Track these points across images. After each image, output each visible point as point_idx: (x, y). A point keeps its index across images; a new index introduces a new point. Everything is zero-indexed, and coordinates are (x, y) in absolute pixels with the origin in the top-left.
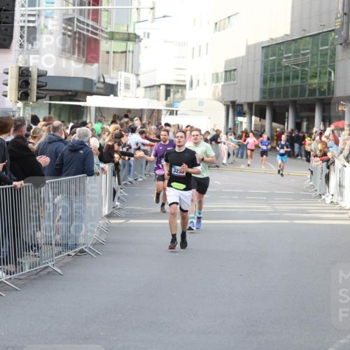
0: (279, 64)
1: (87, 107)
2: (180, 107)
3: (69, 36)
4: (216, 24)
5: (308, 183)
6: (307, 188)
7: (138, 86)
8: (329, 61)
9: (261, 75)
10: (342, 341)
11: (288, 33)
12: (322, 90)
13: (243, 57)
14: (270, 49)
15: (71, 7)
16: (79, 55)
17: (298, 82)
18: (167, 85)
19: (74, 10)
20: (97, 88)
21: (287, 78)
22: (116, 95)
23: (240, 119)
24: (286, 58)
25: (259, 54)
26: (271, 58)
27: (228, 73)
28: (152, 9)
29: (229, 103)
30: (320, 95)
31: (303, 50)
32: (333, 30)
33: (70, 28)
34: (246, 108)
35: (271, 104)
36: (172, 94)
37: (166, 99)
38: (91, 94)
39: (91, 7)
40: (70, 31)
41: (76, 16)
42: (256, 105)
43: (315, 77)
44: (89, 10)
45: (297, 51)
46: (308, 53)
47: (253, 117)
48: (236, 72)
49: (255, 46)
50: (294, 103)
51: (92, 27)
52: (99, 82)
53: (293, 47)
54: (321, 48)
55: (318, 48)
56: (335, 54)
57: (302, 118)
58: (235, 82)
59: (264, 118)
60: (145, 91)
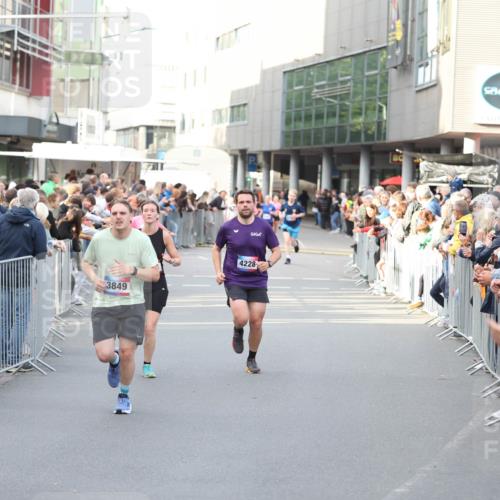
0: (308, 96)
1: (33, 159)
2: (167, 158)
3: (7, 58)
4: (218, 39)
5: (351, 265)
6: (349, 272)
7: (107, 128)
8: (379, 91)
9: (283, 112)
10: (398, 490)
11: (321, 51)
12: (369, 132)
13: (256, 86)
14: (295, 74)
15: (9, 16)
16: (21, 85)
17: (335, 121)
18: (149, 128)
19: (13, 20)
20: (48, 132)
21: (319, 116)
22: (74, 141)
23: (253, 175)
24: (318, 87)
25: (280, 83)
26: (296, 88)
27: (235, 109)
28: (125, 18)
29: (238, 153)
30: (366, 140)
31: (342, 76)
32: (385, 48)
33: (8, 46)
34: (261, 159)
35: (297, 152)
36: (155, 140)
37: (147, 147)
38: (39, 140)
39: (39, 16)
40: (8, 50)
41: (17, 28)
42: (276, 156)
43: (360, 114)
44: (35, 20)
45: (333, 78)
46: (349, 80)
47: (272, 172)
48: (246, 109)
49: (274, 70)
50: (330, 151)
51: (41, 44)
52: (51, 123)
53: (327, 72)
54: (367, 74)
55: (363, 73)
56: (386, 81)
57: (341, 173)
58: (246, 122)
59: (288, 173)
60: (118, 135)
